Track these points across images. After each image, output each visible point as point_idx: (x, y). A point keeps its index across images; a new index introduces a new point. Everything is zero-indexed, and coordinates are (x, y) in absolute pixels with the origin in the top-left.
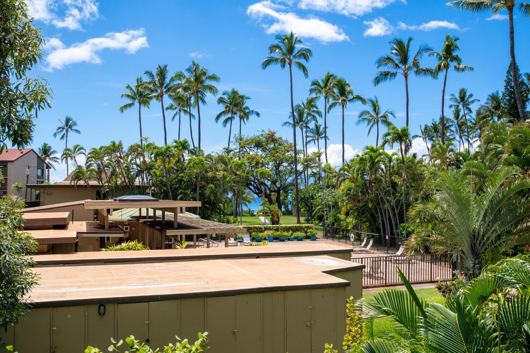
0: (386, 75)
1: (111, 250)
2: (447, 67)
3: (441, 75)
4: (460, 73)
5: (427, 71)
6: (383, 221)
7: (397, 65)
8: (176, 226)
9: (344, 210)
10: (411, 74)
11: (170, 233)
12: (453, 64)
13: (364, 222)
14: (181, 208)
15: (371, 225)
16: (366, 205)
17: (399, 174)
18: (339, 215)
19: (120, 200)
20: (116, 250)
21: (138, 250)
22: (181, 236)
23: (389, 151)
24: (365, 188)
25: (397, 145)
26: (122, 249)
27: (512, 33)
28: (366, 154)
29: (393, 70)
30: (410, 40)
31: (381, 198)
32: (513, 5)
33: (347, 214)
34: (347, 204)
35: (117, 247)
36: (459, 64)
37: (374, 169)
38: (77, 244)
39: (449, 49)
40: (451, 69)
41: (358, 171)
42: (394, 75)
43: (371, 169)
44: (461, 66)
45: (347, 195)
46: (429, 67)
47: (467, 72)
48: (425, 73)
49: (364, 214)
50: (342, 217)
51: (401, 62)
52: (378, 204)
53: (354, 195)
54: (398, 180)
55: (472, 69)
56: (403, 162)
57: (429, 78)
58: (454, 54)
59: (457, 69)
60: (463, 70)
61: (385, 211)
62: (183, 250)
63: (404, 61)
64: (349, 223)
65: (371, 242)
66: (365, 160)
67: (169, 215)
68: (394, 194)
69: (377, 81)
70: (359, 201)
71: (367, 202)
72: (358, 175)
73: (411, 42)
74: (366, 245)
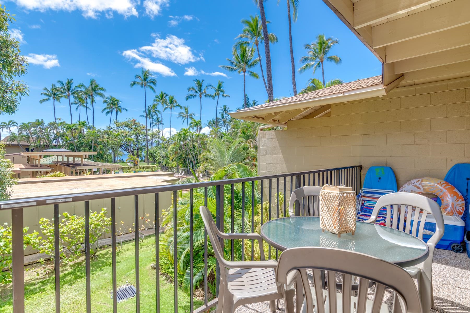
0: (191, 96)
1: (44, 177)
2: (219, 94)
3: (216, 98)
4: (224, 98)
5: (210, 96)
6: (189, 163)
7: (197, 92)
8: (82, 165)
9: (171, 158)
10: (203, 96)
11: (79, 168)
12: (221, 93)
13: (180, 164)
14: (86, 155)
15: (184, 165)
16: (181, 156)
17: (196, 141)
18: (168, 161)
19: (47, 151)
20: (47, 177)
21: (61, 176)
22: (86, 169)
23: (192, 131)
24: (181, 148)
25: (195, 128)
26: (51, 176)
27: (245, 83)
28: (182, 132)
29: (195, 94)
30: (203, 81)
31: (188, 153)
32: (245, 71)
33: (172, 160)
34: (172, 155)
35: (47, 175)
36: (224, 94)
37: (185, 139)
38: (19, 174)
39: (220, 86)
40: (221, 96)
41: (178, 139)
42: (195, 96)
43: (184, 139)
44: (225, 95)
45: (172, 151)
46: (211, 94)
47: (227, 98)
48: (209, 97)
49: (180, 160)
50: (170, 161)
51: (199, 90)
52: (187, 155)
53: (176, 151)
54: (196, 144)
55: (229, 96)
56: (198, 136)
57: (211, 99)
58: (222, 89)
59: (223, 96)
60: (225, 97)
61: (190, 158)
62: (88, 176)
63: (200, 90)
64: (173, 165)
65: (183, 172)
66: (181, 135)
67: (78, 160)
68: (194, 150)
69: (187, 98)
70: (178, 154)
71: (182, 154)
72: (178, 142)
73: (203, 82)
74: (181, 174)
